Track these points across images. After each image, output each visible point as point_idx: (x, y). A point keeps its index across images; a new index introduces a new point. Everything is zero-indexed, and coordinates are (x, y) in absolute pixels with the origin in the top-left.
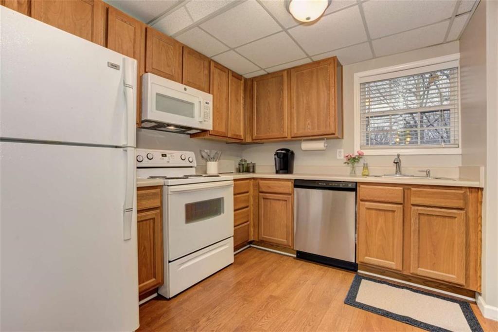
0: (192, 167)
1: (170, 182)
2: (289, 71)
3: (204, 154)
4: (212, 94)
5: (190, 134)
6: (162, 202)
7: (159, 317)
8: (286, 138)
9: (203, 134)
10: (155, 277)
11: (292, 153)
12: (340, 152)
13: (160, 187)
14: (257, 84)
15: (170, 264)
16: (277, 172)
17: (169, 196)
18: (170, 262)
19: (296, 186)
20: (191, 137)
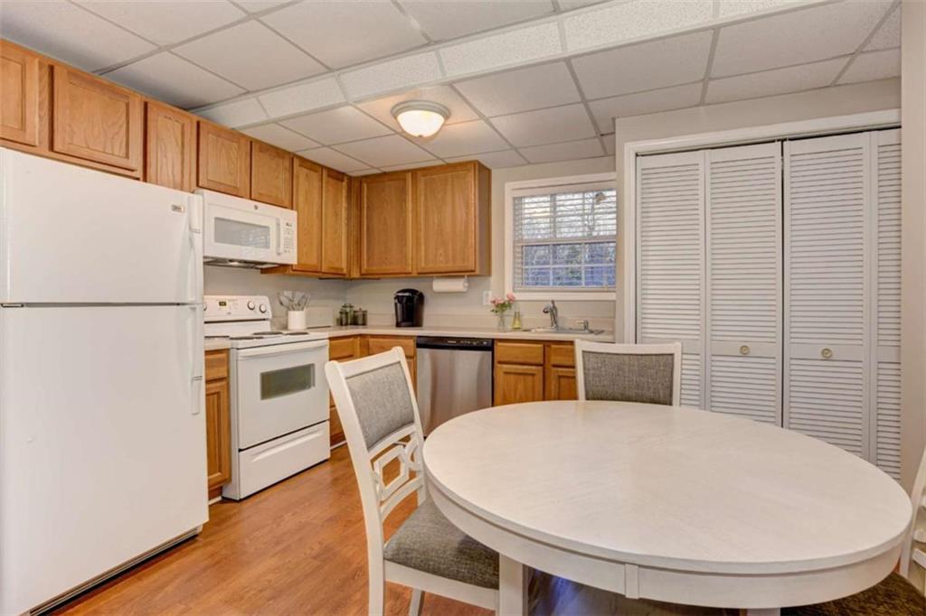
0: (264, 320)
1: (241, 344)
2: (414, 172)
3: (283, 299)
4: (297, 210)
5: (262, 269)
6: (228, 371)
7: (230, 517)
8: (410, 273)
9: (282, 268)
10: (220, 471)
11: (421, 297)
12: (487, 295)
13: (227, 350)
14: (368, 188)
15: (241, 453)
16: (398, 325)
17: (239, 362)
18: (240, 450)
19: (419, 346)
20: (262, 273)
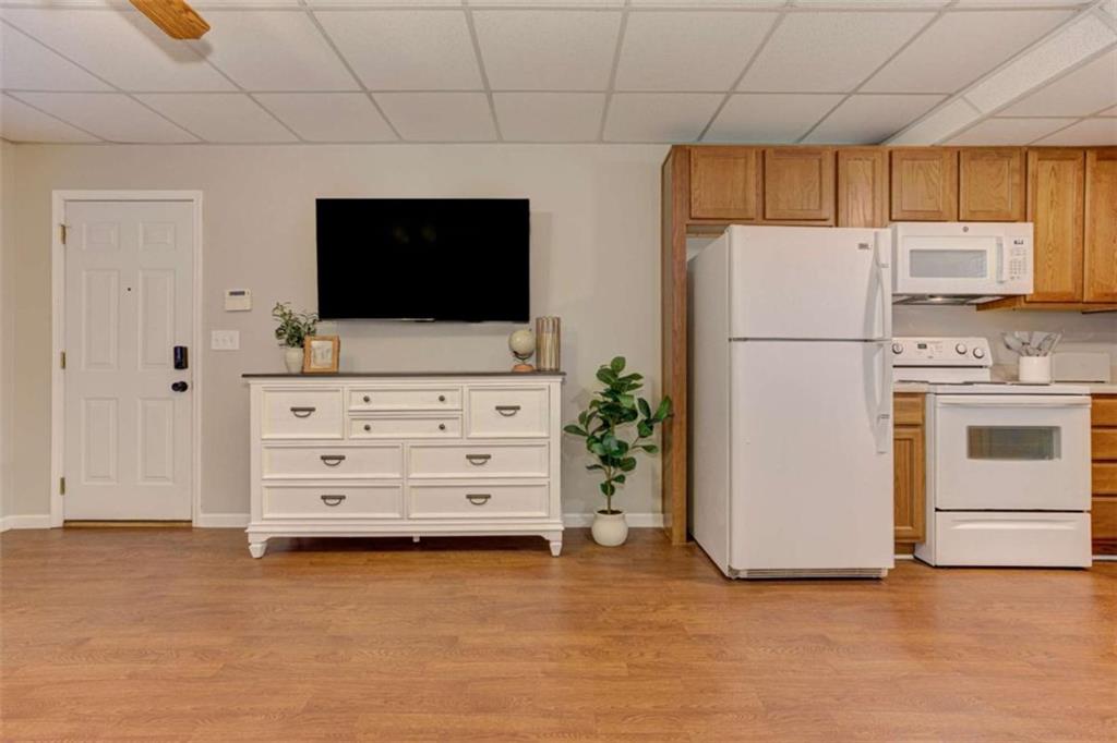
0: (981, 367)
1: (940, 389)
3: (1010, 340)
4: (1034, 221)
5: (977, 304)
6: (924, 418)
9: (1008, 302)
10: (912, 525)
13: (924, 394)
15: (938, 513)
17: (938, 410)
18: (937, 510)
20: (978, 309)
